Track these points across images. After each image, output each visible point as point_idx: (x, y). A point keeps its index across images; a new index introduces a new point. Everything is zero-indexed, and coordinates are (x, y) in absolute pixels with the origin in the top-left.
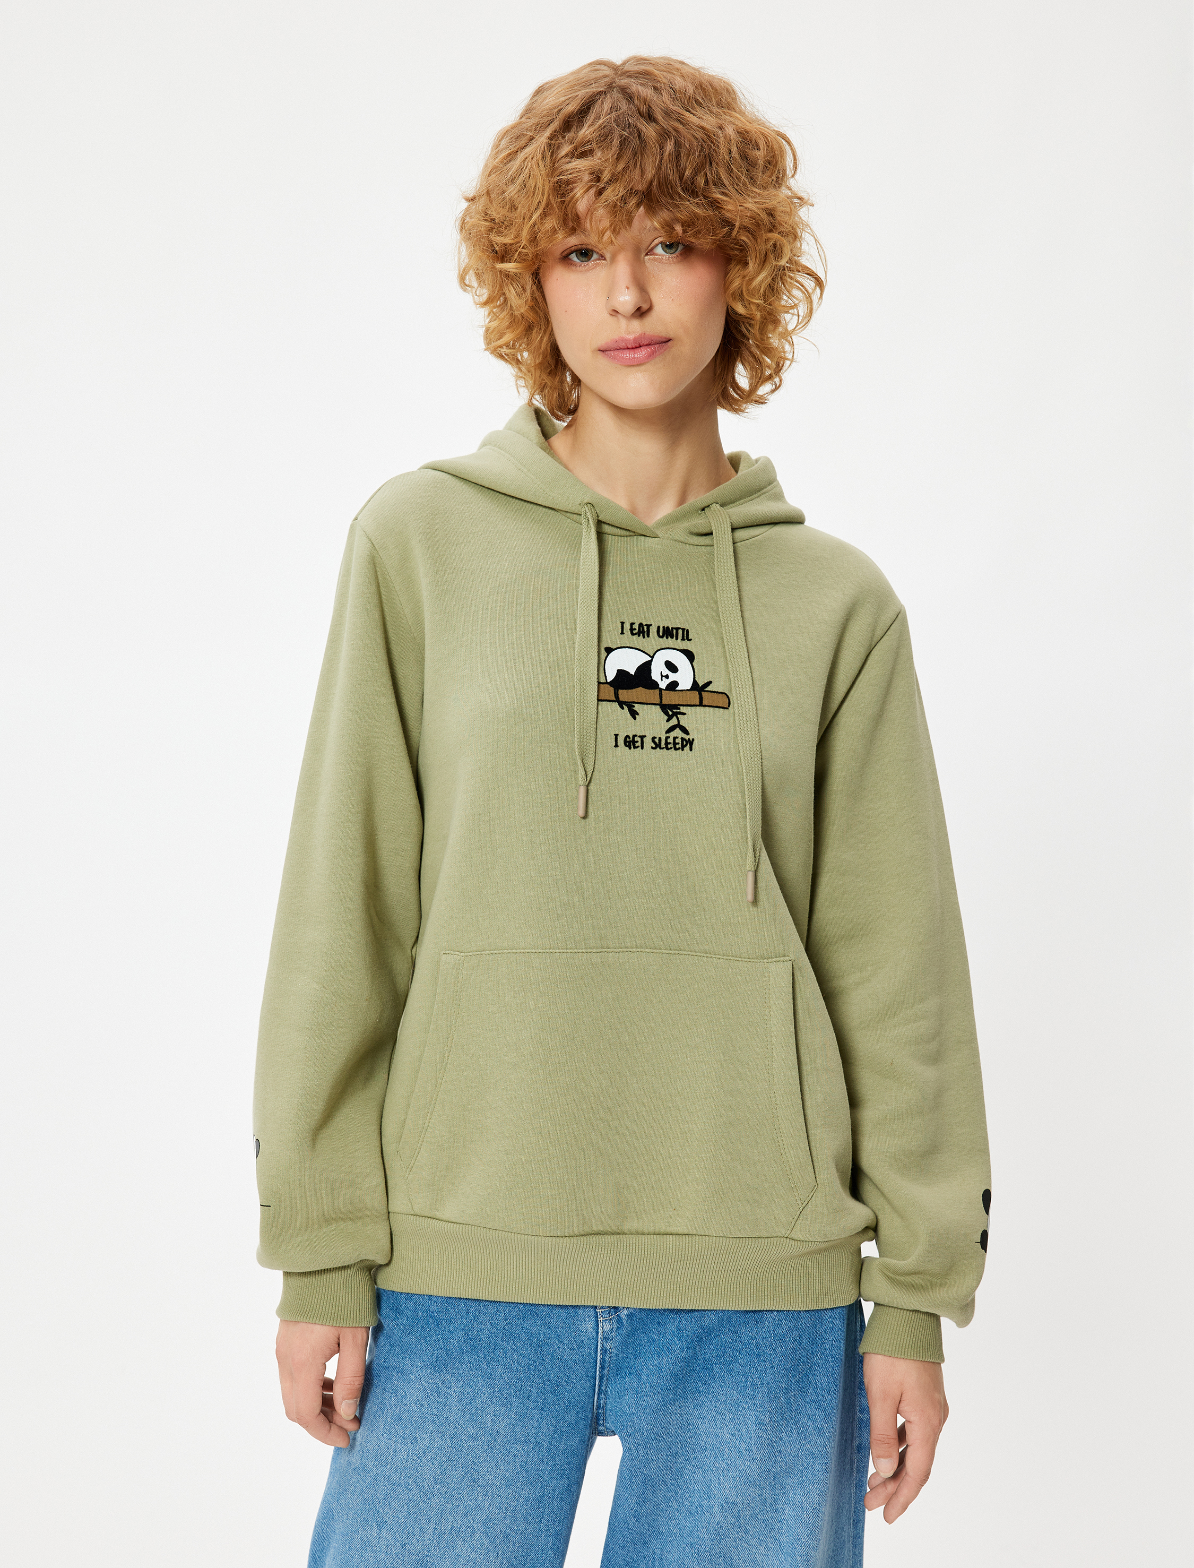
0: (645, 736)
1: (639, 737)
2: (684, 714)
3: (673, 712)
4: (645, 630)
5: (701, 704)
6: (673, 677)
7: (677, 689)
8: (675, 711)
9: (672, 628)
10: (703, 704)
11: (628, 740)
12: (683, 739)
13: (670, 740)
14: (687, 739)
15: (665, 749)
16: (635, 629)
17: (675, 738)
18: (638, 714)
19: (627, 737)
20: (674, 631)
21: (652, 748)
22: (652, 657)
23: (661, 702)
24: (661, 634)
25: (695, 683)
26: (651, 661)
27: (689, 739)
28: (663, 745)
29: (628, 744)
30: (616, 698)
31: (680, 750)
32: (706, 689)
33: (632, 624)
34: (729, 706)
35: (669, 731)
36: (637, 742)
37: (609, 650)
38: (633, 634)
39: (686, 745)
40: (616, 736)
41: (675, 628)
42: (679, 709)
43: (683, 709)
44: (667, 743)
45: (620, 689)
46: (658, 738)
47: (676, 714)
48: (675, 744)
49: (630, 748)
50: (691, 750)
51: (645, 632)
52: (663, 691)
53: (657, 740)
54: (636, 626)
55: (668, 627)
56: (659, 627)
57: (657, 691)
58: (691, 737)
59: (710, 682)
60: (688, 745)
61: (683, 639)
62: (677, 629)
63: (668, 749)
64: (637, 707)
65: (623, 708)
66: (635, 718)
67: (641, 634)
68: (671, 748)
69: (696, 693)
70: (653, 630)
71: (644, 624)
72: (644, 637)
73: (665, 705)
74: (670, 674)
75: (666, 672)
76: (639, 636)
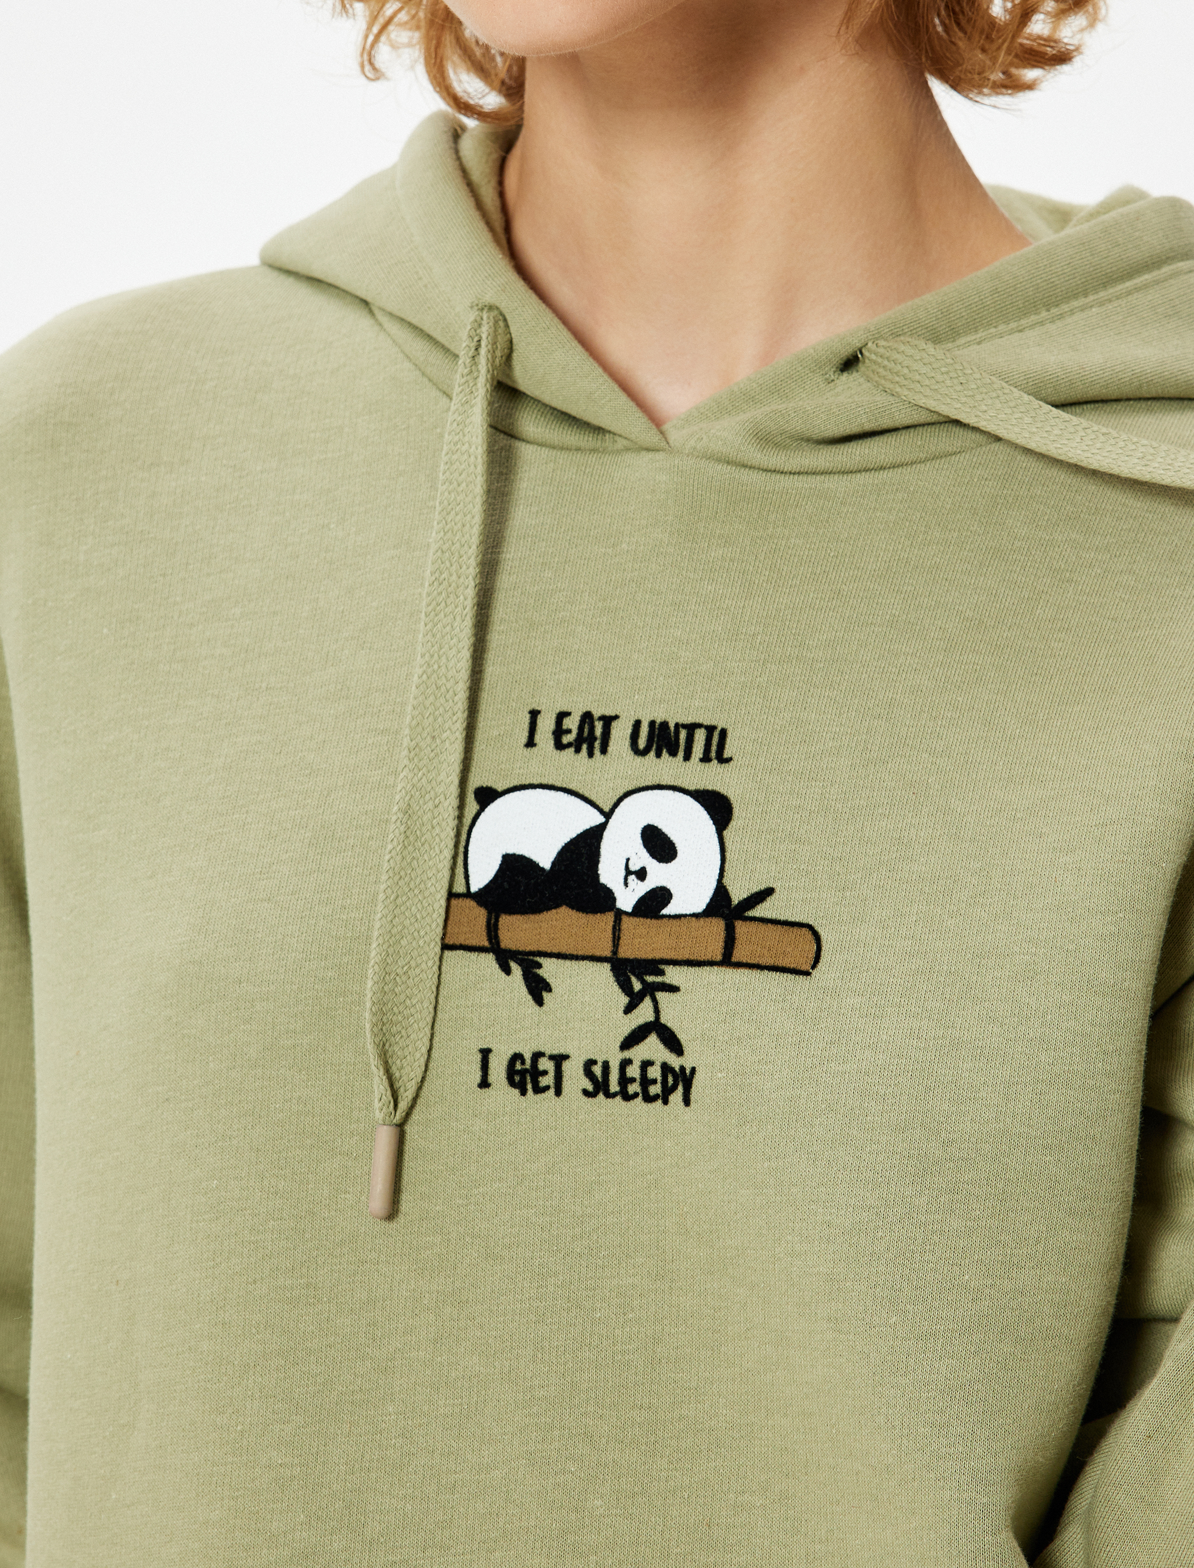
0: (566, 1057)
1: (552, 1057)
2: (673, 989)
3: (643, 982)
4: (598, 731)
5: (727, 960)
6: (659, 874)
7: (665, 911)
8: (650, 979)
9: (677, 725)
10: (734, 959)
11: (518, 1067)
12: (666, 1068)
13: (633, 1071)
14: (677, 1069)
15: (618, 1098)
16: (569, 731)
17: (646, 1064)
18: (548, 988)
19: (517, 1057)
20: (683, 734)
21: (586, 1093)
22: (608, 815)
23: (615, 952)
24: (642, 743)
25: (721, 892)
26: (601, 828)
27: (682, 1068)
28: (614, 1087)
29: (517, 1078)
30: (490, 940)
31: (660, 1101)
32: (751, 913)
33: (562, 716)
34: (814, 967)
35: (631, 1041)
36: (545, 1073)
37: (487, 796)
38: (559, 746)
39: (674, 1088)
40: (485, 1053)
41: (684, 726)
42: (662, 973)
43: (673, 975)
44: (624, 1081)
45: (511, 912)
46: (600, 1064)
47: (651, 990)
48: (646, 1082)
49: (523, 1093)
50: (687, 1101)
51: (596, 739)
52: (625, 919)
53: (597, 1070)
54: (572, 723)
55: (665, 725)
56: (637, 724)
57: (609, 917)
58: (687, 1061)
59: (769, 892)
60: (680, 1088)
61: (706, 759)
62: (692, 728)
63: (627, 1097)
64: (549, 969)
65: (507, 971)
66: (539, 1002)
67: (585, 747)
68: (636, 1095)
69: (717, 926)
70: (620, 733)
71: (597, 713)
72: (591, 754)
73: (627, 961)
74: (652, 865)
75: (642, 858)
76: (578, 751)
